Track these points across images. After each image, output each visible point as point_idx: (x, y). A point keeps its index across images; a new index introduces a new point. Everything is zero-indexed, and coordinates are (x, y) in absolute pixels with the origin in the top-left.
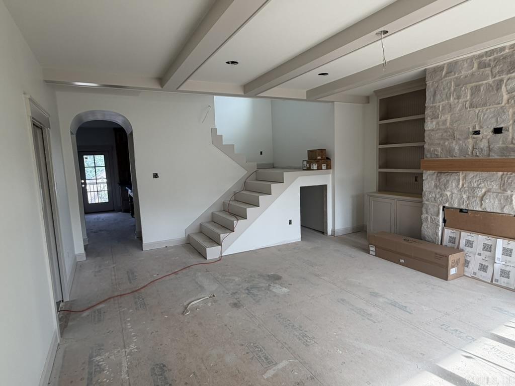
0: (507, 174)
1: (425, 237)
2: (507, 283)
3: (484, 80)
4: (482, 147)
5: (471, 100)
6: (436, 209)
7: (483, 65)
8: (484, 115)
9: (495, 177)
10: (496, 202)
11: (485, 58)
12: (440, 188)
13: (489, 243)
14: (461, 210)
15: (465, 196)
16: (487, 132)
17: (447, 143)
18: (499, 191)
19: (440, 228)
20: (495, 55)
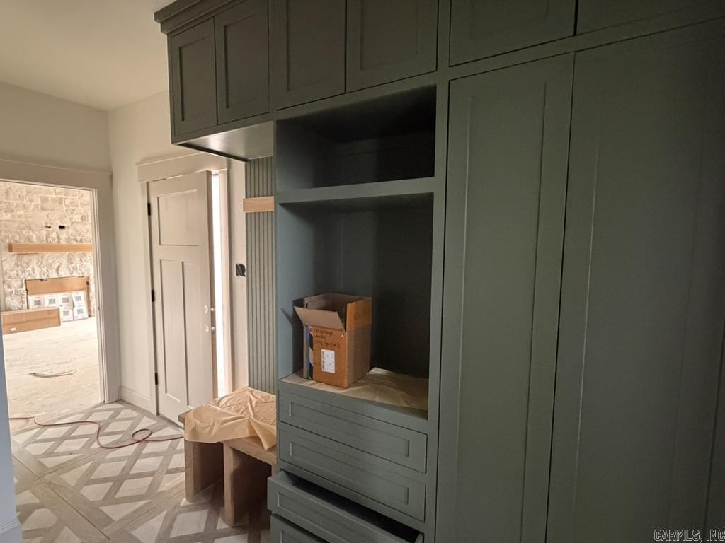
0: (71, 253)
1: (10, 308)
2: (82, 316)
4: (53, 236)
5: (42, 205)
6: (19, 283)
8: (52, 217)
9: (64, 255)
10: (67, 271)
12: (22, 266)
14: (42, 280)
15: (44, 270)
16: (55, 228)
17: (24, 232)
18: (68, 264)
19: (25, 296)
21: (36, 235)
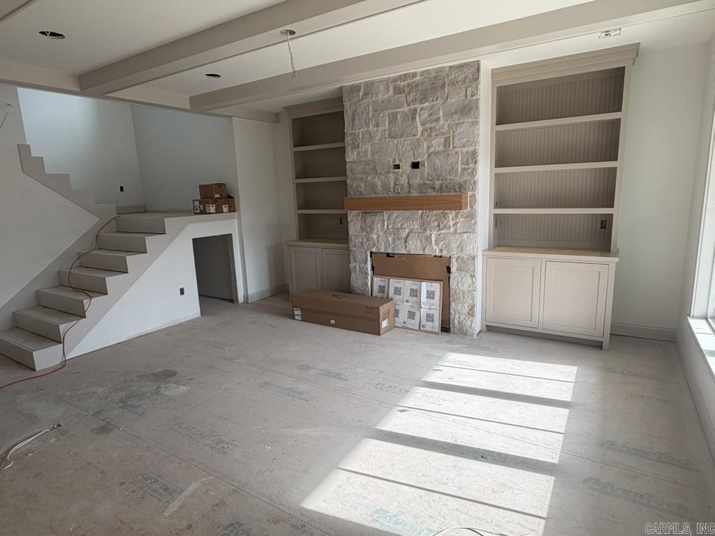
0: (426, 213)
1: (354, 290)
2: (433, 327)
3: (400, 108)
4: (402, 182)
5: (390, 129)
6: (363, 256)
7: (398, 91)
8: (402, 148)
9: (416, 216)
10: (419, 243)
11: (399, 83)
12: (367, 232)
13: (415, 287)
14: (388, 255)
15: (390, 239)
16: (406, 167)
17: (369, 178)
18: (421, 231)
19: (369, 277)
20: (409, 81)
21: (382, 180)
